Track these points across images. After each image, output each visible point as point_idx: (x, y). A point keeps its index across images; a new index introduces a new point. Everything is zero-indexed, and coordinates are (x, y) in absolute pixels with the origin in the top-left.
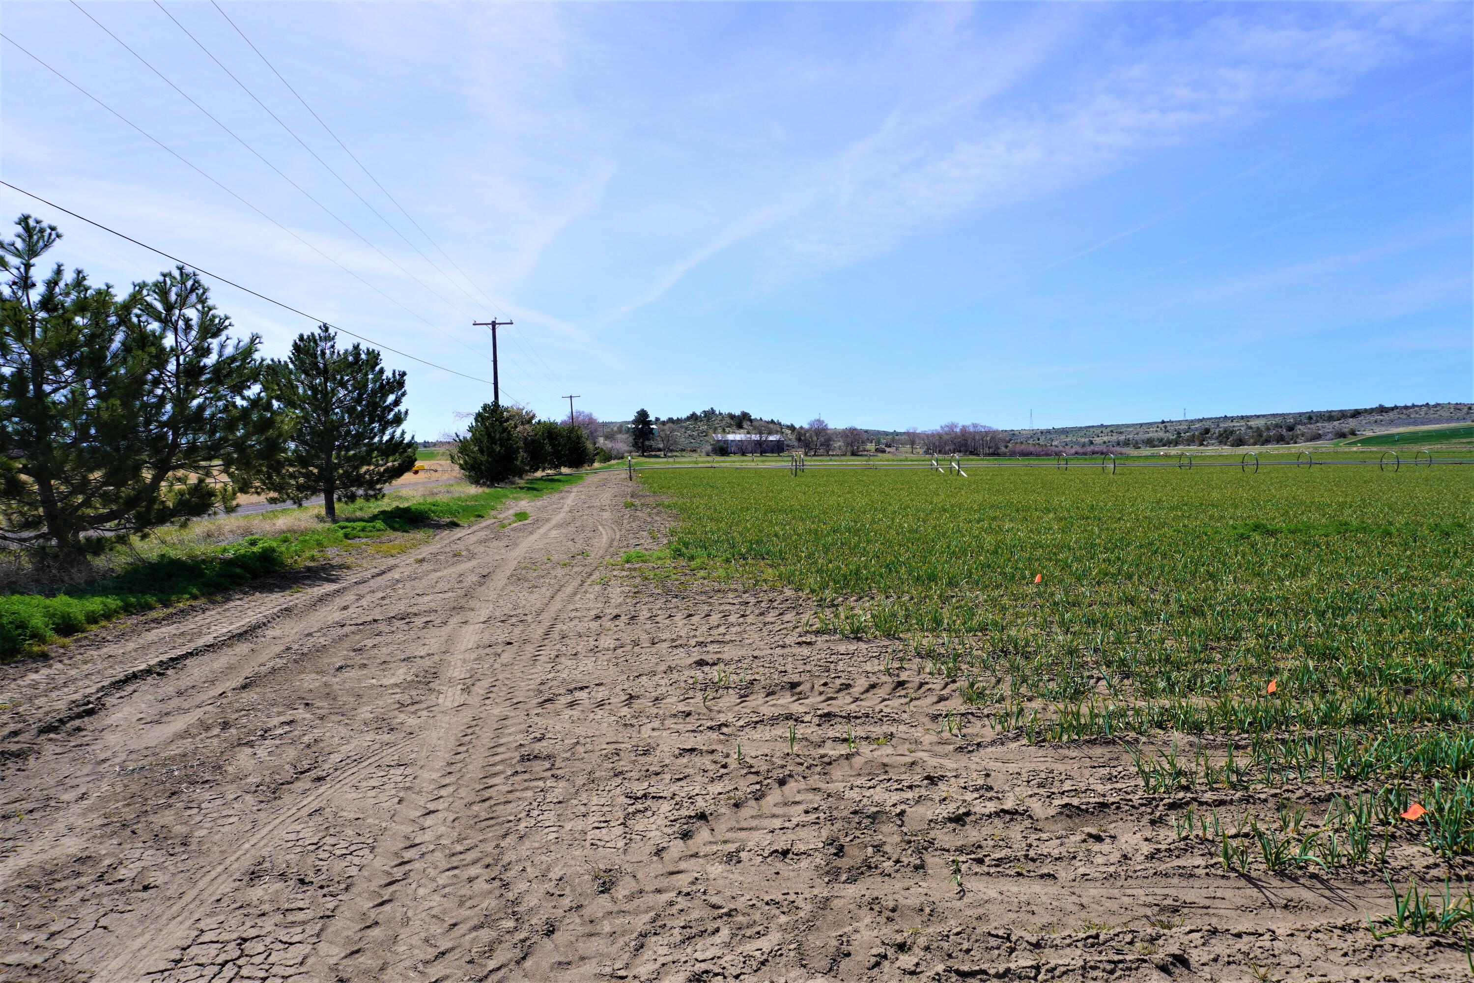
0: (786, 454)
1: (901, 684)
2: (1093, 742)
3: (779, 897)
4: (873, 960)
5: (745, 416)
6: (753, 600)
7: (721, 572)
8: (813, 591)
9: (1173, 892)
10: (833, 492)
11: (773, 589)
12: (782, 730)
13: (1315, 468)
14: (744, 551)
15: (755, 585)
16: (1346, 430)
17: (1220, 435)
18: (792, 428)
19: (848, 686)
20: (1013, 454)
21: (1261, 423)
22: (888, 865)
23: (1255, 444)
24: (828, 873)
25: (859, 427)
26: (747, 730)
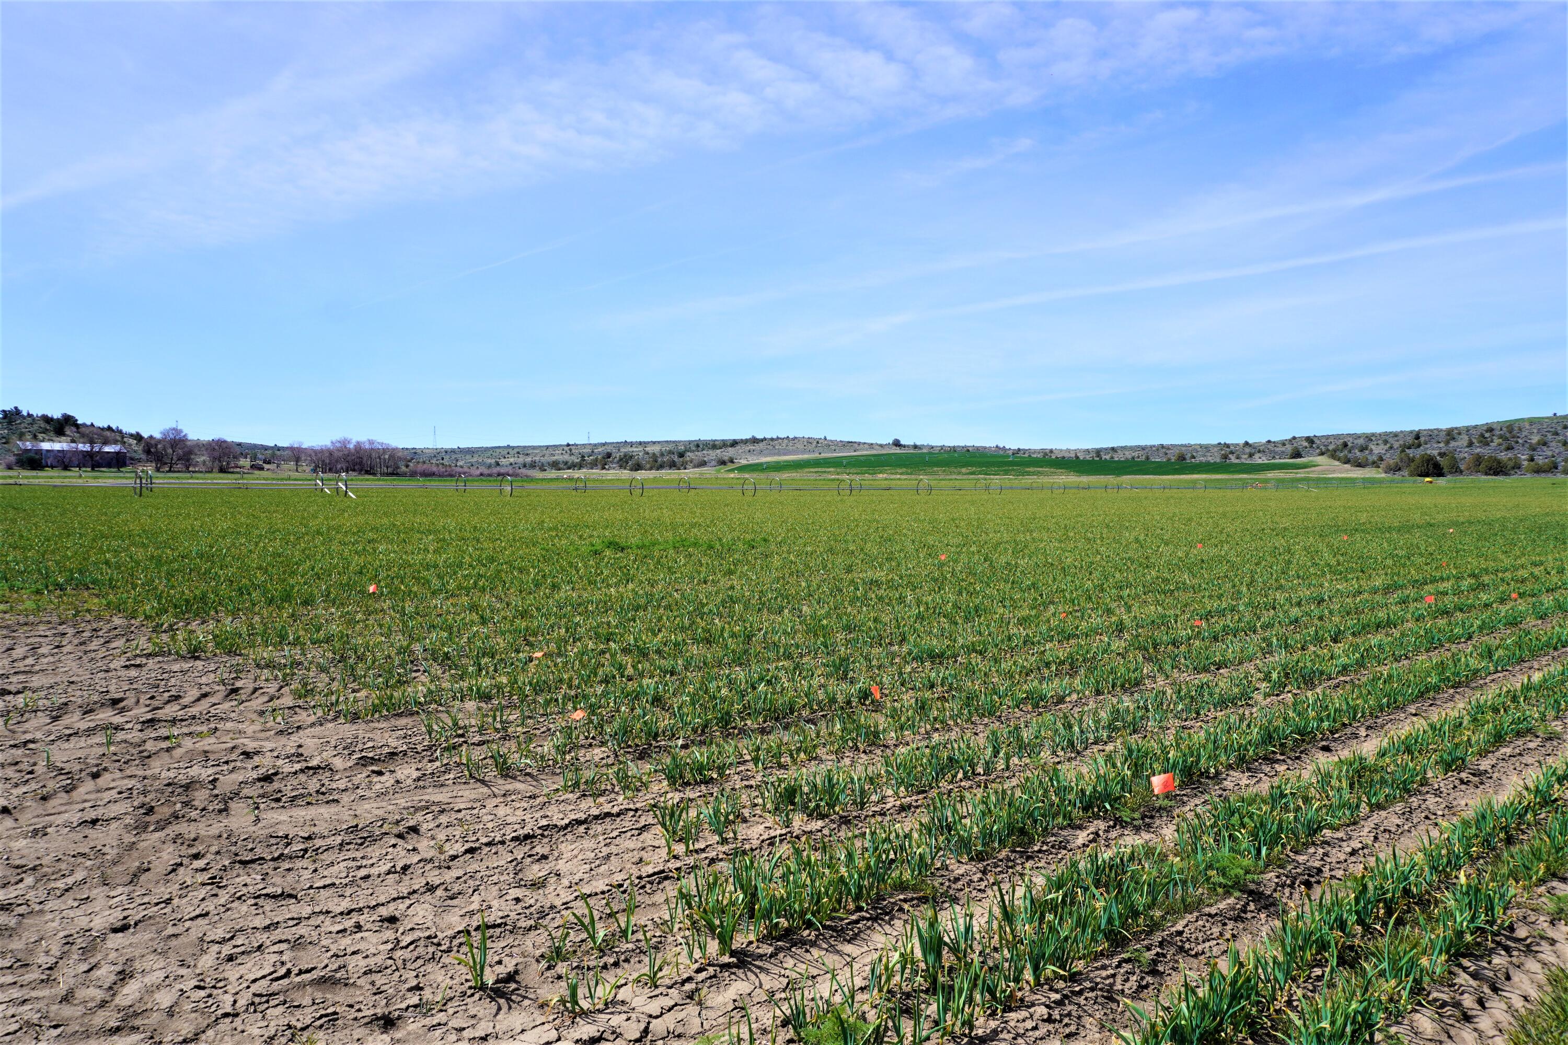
0: (130, 468)
1: (235, 691)
2: (400, 715)
3: (87, 850)
4: (170, 868)
5: (68, 421)
6: (71, 631)
7: (29, 604)
8: (147, 617)
9: (426, 797)
10: (189, 515)
11: (99, 618)
12: (99, 738)
13: (693, 492)
14: (61, 580)
15: (75, 616)
16: (726, 458)
17: (621, 460)
18: (138, 437)
19: (177, 698)
20: (413, 474)
21: (656, 449)
22: (194, 814)
23: (651, 469)
24: (136, 828)
25: (229, 439)
26: (58, 743)
